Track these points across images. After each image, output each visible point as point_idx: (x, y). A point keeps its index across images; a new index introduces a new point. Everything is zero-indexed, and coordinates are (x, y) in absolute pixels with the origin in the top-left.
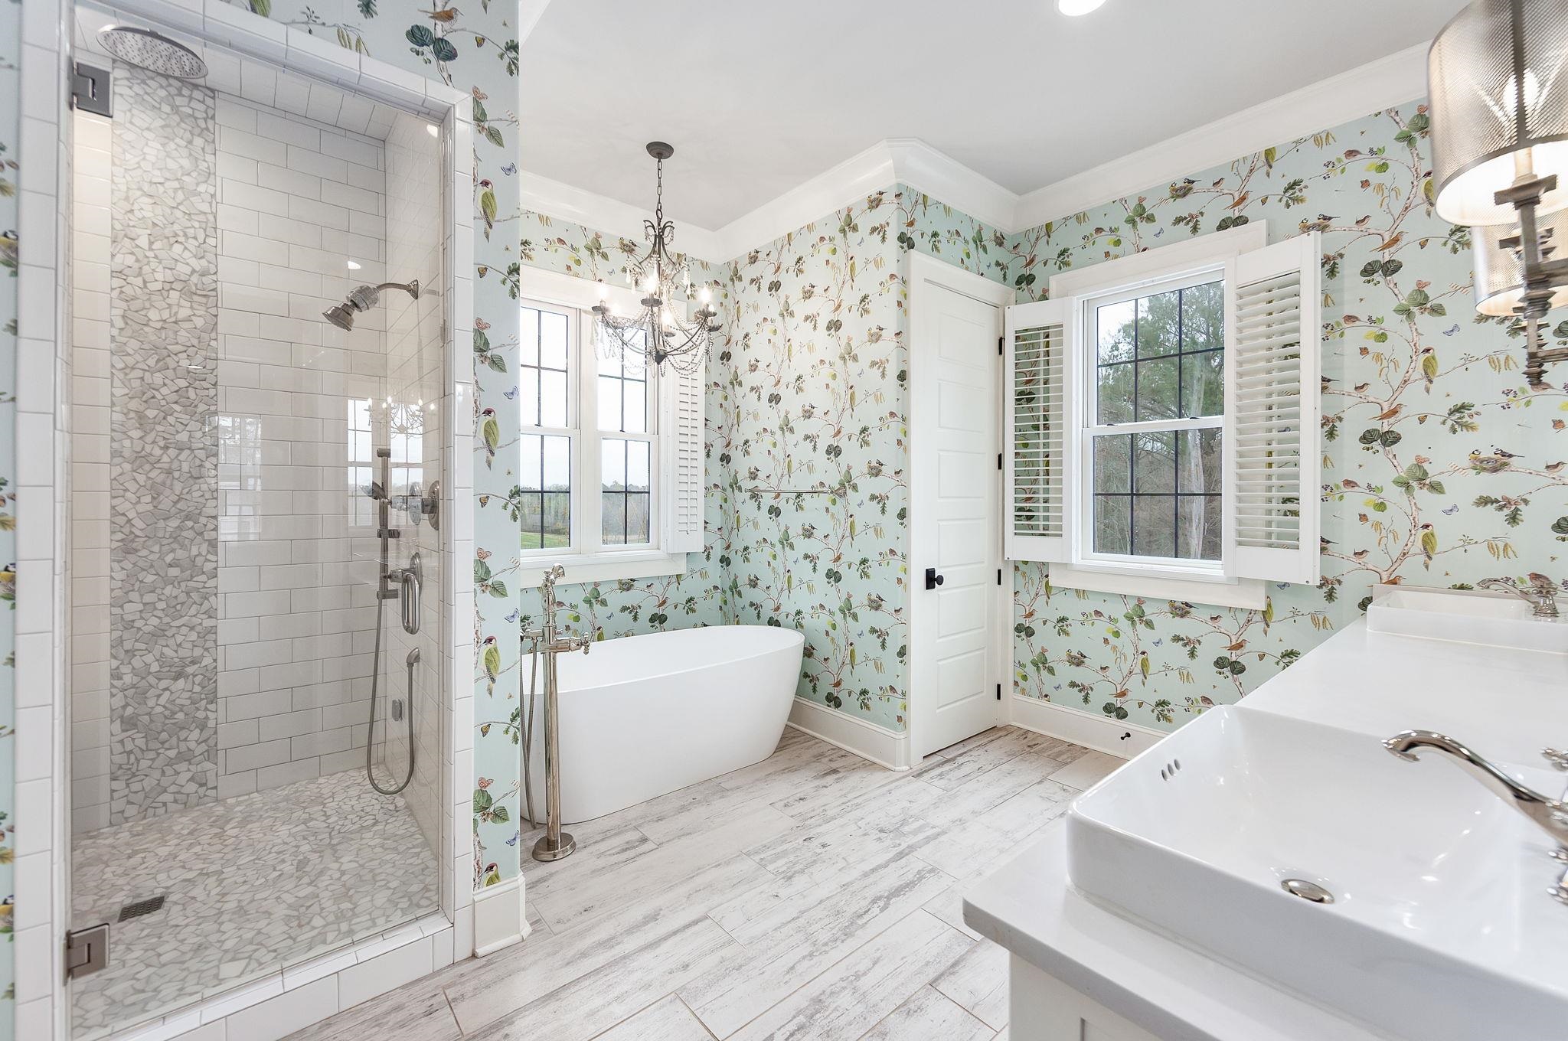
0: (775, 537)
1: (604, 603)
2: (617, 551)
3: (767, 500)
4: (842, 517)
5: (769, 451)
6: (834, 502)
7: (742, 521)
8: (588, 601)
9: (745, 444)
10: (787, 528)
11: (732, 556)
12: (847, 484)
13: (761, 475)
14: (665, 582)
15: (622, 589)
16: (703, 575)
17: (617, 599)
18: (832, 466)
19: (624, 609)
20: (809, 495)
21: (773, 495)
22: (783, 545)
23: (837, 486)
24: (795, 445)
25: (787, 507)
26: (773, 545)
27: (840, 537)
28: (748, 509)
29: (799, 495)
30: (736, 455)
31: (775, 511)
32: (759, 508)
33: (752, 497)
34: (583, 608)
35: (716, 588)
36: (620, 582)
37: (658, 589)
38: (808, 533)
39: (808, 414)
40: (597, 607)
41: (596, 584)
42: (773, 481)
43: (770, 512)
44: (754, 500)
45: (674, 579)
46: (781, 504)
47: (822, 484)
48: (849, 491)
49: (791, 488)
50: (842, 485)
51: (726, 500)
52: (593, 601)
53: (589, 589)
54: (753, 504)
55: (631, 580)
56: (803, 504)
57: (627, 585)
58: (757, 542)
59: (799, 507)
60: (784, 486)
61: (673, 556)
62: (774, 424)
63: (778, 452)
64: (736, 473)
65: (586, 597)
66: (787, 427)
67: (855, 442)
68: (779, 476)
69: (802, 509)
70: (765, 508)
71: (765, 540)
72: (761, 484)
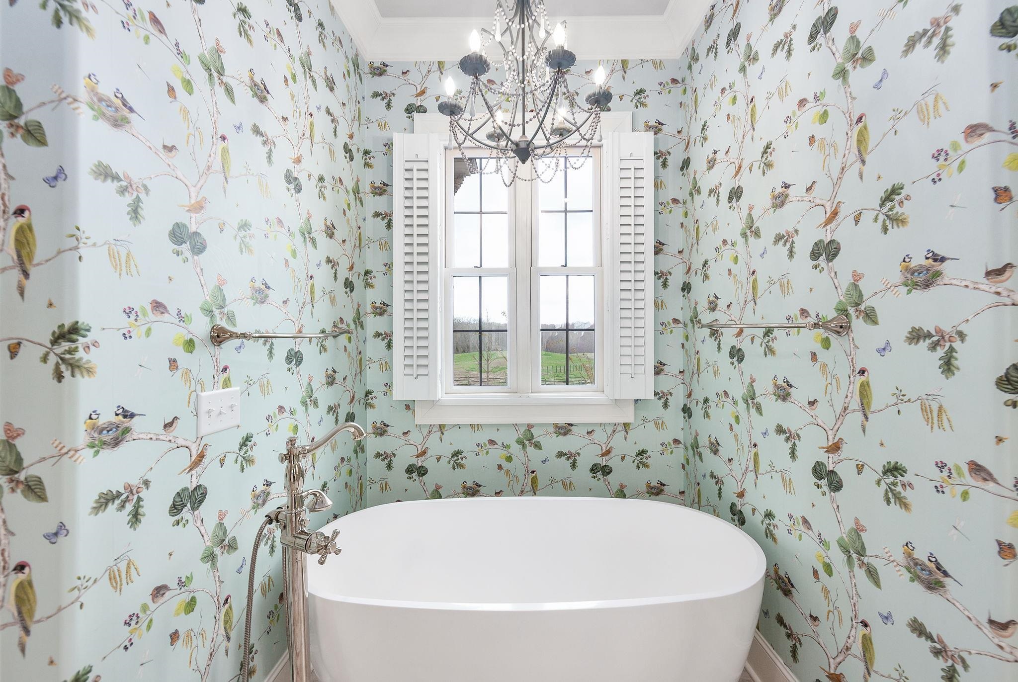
0: (738, 392)
1: (538, 446)
2: (559, 392)
3: (729, 339)
4: (843, 371)
5: (730, 270)
6: (826, 343)
7: (703, 365)
8: (520, 442)
9: (704, 266)
10: (753, 381)
11: (692, 406)
12: (851, 311)
13: (722, 305)
14: (609, 430)
15: (558, 434)
16: (660, 425)
17: (553, 444)
18: (823, 280)
19: (560, 455)
20: (783, 332)
21: (735, 331)
22: (748, 404)
23: (831, 314)
24: (762, 255)
25: (753, 350)
26: (735, 402)
27: (839, 409)
28: (707, 349)
29: (768, 332)
30: (696, 281)
31: (737, 354)
32: (719, 348)
33: (712, 335)
34: (516, 449)
35: (676, 441)
36: (556, 426)
37: (600, 436)
38: (783, 392)
39: (780, 200)
40: (530, 450)
41: (530, 426)
42: (735, 311)
43: (732, 355)
44: (713, 338)
45: (620, 428)
46: (744, 344)
47: (804, 312)
48: (858, 324)
49: (757, 320)
50: (844, 312)
51: (687, 338)
52: (527, 443)
53: (522, 430)
54: (711, 343)
55: (569, 424)
56: (774, 345)
57: (564, 430)
58: (718, 394)
59: (770, 351)
60: (749, 318)
61: (617, 402)
62: (733, 231)
63: (741, 271)
64: (696, 303)
65: (519, 438)
66: (751, 230)
67: (870, 226)
68: (742, 304)
69: (772, 352)
70: (726, 349)
71: (726, 393)
72: (721, 316)
